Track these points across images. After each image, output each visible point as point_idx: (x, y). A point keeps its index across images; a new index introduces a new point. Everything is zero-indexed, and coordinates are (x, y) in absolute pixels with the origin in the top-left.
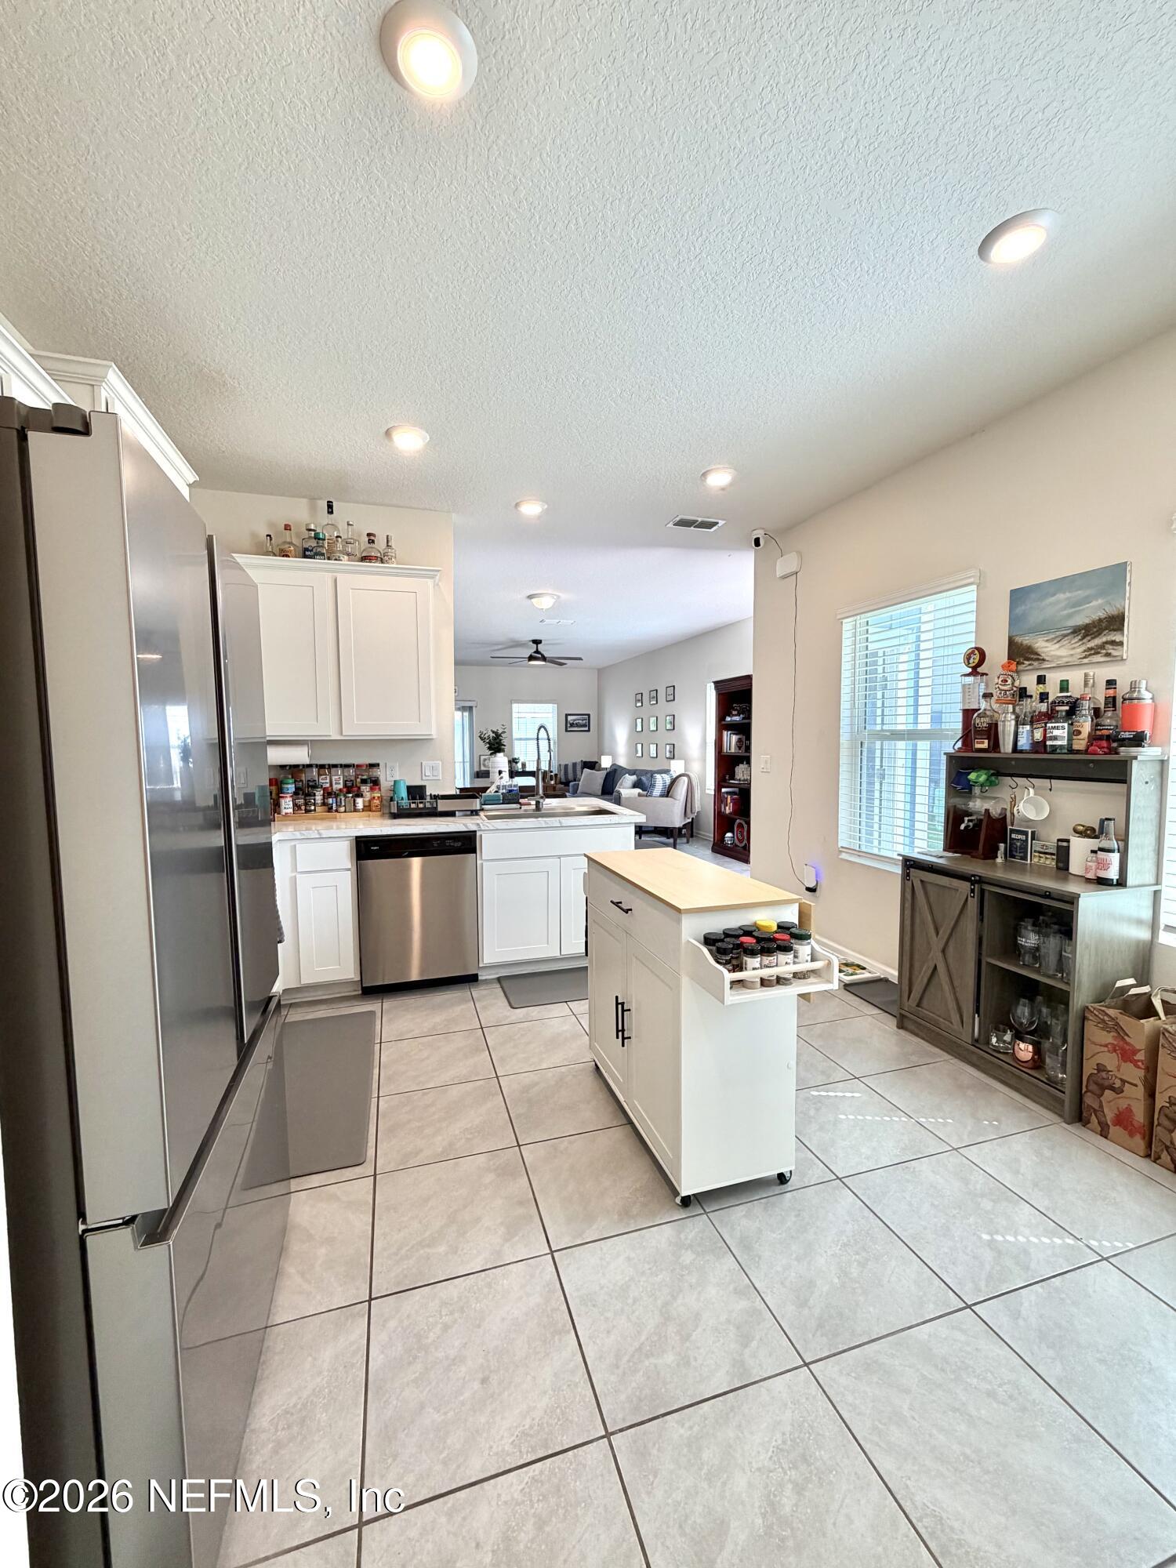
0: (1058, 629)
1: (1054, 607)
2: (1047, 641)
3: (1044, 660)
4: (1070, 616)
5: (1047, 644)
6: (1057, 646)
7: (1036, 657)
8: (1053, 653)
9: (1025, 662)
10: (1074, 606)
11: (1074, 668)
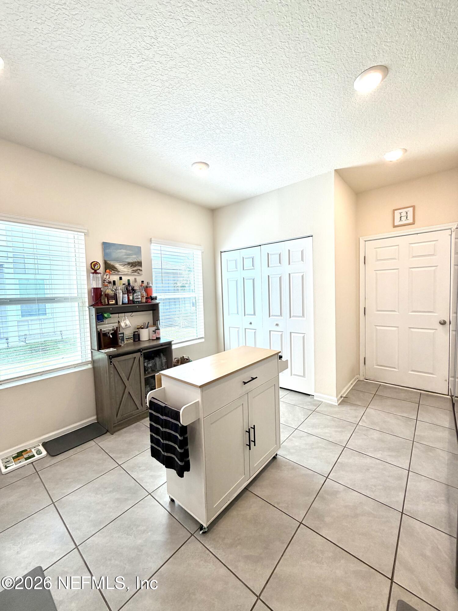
0: (123, 262)
1: (121, 253)
2: (120, 265)
3: (119, 271)
4: (127, 258)
5: (120, 266)
6: (123, 267)
7: (116, 270)
8: (122, 270)
9: (112, 271)
10: (128, 255)
11: (129, 276)
